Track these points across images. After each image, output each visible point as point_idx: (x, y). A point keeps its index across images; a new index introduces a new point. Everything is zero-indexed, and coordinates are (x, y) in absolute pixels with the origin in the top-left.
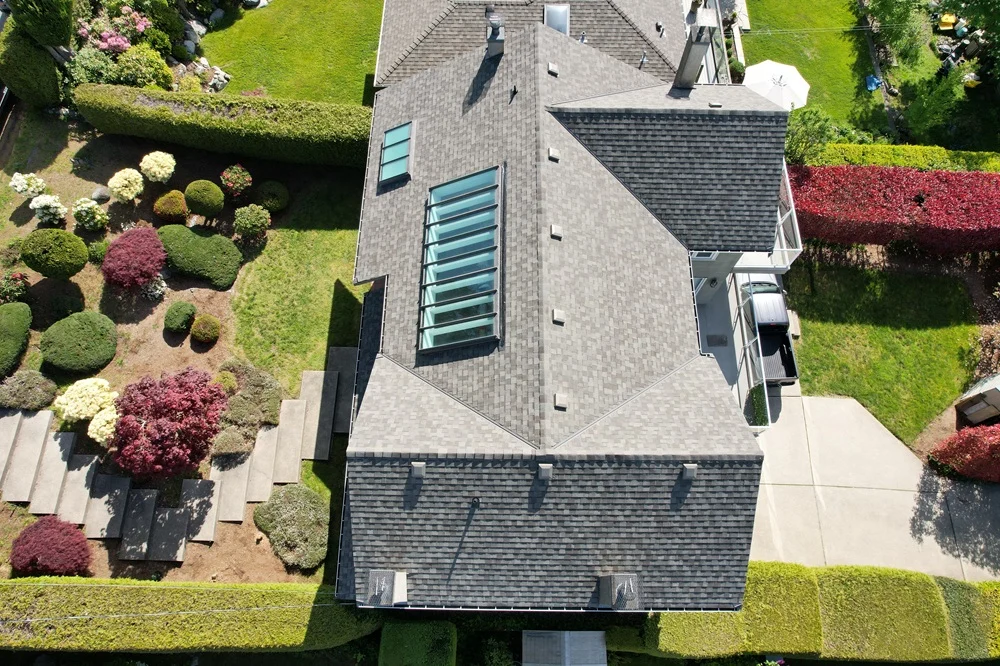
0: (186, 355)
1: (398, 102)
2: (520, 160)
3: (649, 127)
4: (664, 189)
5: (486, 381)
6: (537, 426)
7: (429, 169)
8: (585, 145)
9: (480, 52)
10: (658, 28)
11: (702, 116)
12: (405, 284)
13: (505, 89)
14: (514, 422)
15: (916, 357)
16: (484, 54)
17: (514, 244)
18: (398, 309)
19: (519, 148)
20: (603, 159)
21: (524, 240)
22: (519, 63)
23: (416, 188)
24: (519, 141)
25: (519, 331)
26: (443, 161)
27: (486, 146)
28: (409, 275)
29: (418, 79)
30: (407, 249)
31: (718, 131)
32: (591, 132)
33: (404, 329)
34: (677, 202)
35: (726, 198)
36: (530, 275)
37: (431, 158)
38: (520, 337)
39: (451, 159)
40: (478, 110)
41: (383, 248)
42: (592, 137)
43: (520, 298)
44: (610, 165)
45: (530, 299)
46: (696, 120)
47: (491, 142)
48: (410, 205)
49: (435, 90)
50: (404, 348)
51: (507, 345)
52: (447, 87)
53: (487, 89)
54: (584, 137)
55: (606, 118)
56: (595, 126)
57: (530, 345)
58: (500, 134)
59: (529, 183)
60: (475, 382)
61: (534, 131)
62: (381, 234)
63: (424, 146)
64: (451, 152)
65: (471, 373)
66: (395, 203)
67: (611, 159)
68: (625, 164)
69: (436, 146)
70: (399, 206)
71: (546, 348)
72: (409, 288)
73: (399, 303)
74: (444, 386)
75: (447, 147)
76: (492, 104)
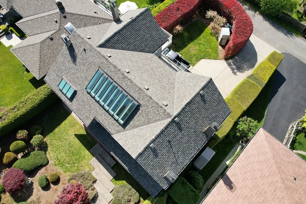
0: (55, 188)
1: (53, 77)
2: (102, 63)
3: (123, 33)
4: (137, 44)
5: (145, 116)
6: (166, 113)
7: (80, 85)
8: (112, 49)
9: (65, 47)
10: (95, 13)
11: (131, 22)
12: (102, 114)
13: (81, 51)
14: (160, 118)
15: (205, 41)
16: (66, 47)
17: (120, 82)
18: (106, 122)
19: (99, 61)
20: (119, 48)
21: (122, 79)
22: (79, 42)
23: (81, 92)
24: (97, 59)
25: (141, 99)
26: (81, 80)
27: (90, 67)
28: (101, 112)
29: (53, 67)
30: (94, 107)
31: (137, 23)
32: (111, 44)
33: (113, 124)
34: (142, 45)
35: (151, 36)
36: (131, 85)
37: (77, 82)
38: (143, 99)
39: (84, 78)
40: (79, 61)
41: (87, 112)
42: (112, 45)
43: (134, 92)
44: (121, 48)
45: (137, 90)
46: (131, 24)
47: (90, 65)
48: (84, 97)
49: (61, 66)
50: (117, 128)
51: (141, 104)
52: (64, 63)
53: (76, 54)
54: (110, 47)
55: (112, 39)
56: (111, 42)
57: (147, 99)
58: (91, 62)
59: (110, 66)
60: (142, 118)
61: (99, 54)
62: (82, 110)
63: (72, 81)
64: (82, 76)
65: (139, 118)
66: (79, 100)
67: (121, 47)
68: (125, 46)
69: (76, 78)
70: (80, 100)
71: (151, 96)
72: (104, 115)
73: (105, 120)
74: (136, 126)
75: (79, 76)
76: (81, 57)
